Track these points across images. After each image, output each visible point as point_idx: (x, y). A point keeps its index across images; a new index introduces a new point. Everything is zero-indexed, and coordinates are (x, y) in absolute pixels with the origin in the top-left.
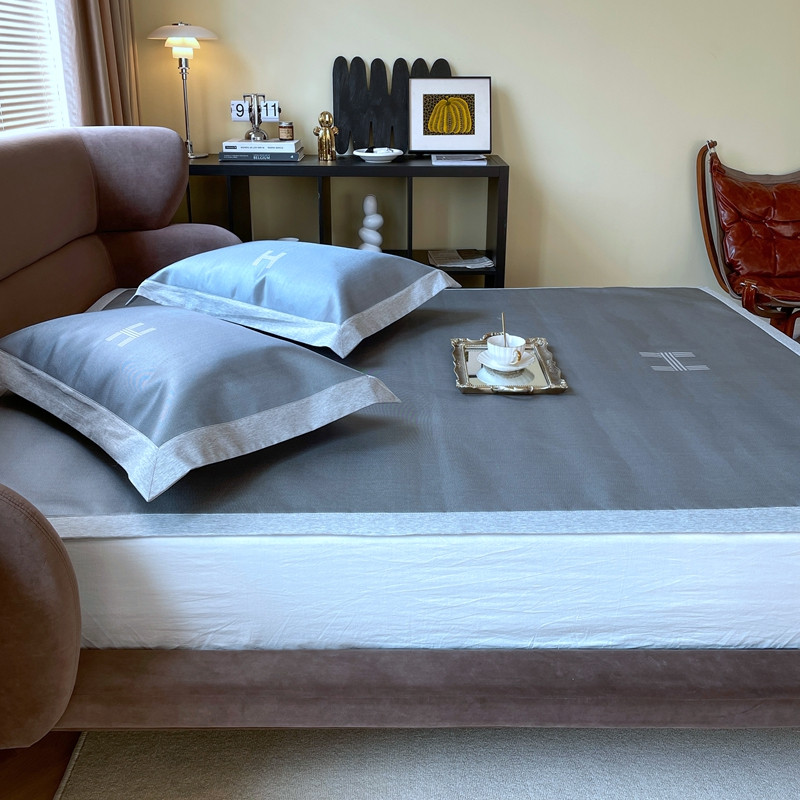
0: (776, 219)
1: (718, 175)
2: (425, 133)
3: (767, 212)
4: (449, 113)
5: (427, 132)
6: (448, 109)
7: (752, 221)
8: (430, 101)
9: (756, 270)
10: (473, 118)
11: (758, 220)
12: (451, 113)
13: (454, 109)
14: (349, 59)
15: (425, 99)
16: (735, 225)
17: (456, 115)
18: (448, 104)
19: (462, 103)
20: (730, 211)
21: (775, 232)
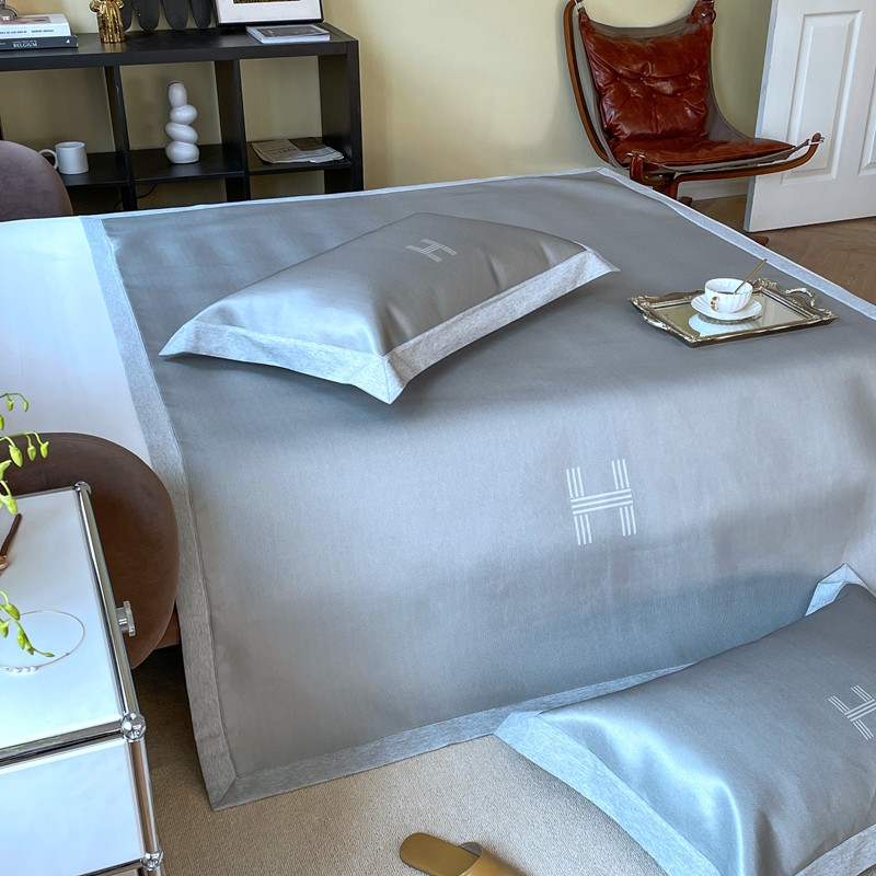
0: (655, 75)
1: (587, 32)
2: (236, 1)
3: (644, 68)
7: (630, 80)
11: (636, 78)
16: (612, 86)
20: (605, 71)
21: (654, 90)
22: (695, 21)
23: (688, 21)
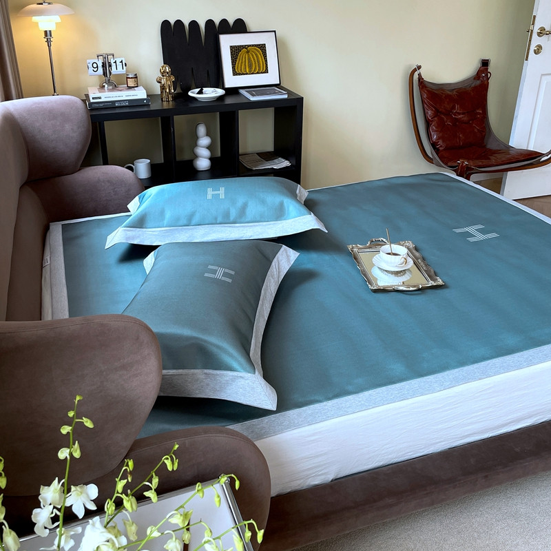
0: (459, 111)
2: (234, 75)
3: (454, 108)
4: (249, 59)
5: (235, 73)
6: (249, 56)
7: (445, 114)
8: (235, 51)
10: (266, 61)
11: (448, 113)
12: (251, 58)
13: (253, 56)
14: (172, 21)
15: (231, 50)
17: (254, 59)
18: (248, 52)
19: (257, 50)
21: (457, 120)
22: (478, 79)
23: (475, 79)
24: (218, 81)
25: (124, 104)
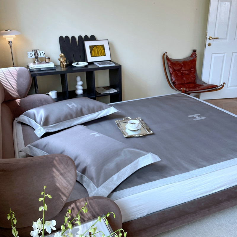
0: (183, 70)
1: (168, 61)
3: (181, 68)
4: (98, 51)
5: (92, 56)
6: (97, 49)
8: (91, 48)
9: (180, 83)
10: (105, 51)
11: (179, 70)
13: (99, 49)
14: (64, 37)
16: (174, 73)
17: (100, 51)
18: (97, 48)
19: (101, 47)
20: (172, 69)
21: (183, 73)
22: (192, 57)
23: (190, 57)
24: (85, 59)
25: (44, 69)
